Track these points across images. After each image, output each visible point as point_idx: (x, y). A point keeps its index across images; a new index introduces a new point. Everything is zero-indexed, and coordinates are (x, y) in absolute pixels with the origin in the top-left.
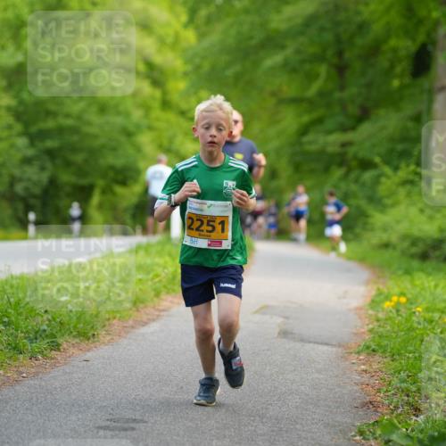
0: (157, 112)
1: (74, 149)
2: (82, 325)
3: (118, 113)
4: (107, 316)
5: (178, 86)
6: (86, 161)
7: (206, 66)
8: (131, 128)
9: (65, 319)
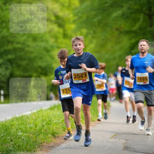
0: (61, 40)
1: (22, 59)
2: (28, 147)
3: (42, 41)
4: (41, 142)
5: (71, 27)
6: (27, 64)
7: (84, 17)
8: (49, 48)
9: (21, 144)
